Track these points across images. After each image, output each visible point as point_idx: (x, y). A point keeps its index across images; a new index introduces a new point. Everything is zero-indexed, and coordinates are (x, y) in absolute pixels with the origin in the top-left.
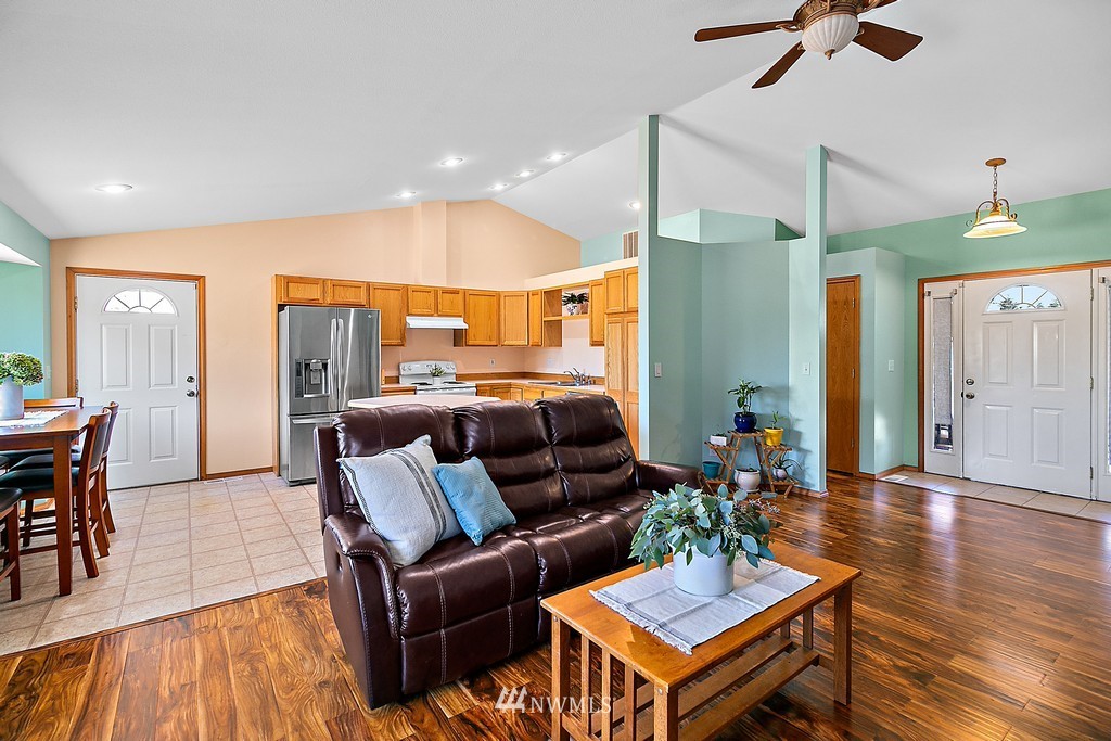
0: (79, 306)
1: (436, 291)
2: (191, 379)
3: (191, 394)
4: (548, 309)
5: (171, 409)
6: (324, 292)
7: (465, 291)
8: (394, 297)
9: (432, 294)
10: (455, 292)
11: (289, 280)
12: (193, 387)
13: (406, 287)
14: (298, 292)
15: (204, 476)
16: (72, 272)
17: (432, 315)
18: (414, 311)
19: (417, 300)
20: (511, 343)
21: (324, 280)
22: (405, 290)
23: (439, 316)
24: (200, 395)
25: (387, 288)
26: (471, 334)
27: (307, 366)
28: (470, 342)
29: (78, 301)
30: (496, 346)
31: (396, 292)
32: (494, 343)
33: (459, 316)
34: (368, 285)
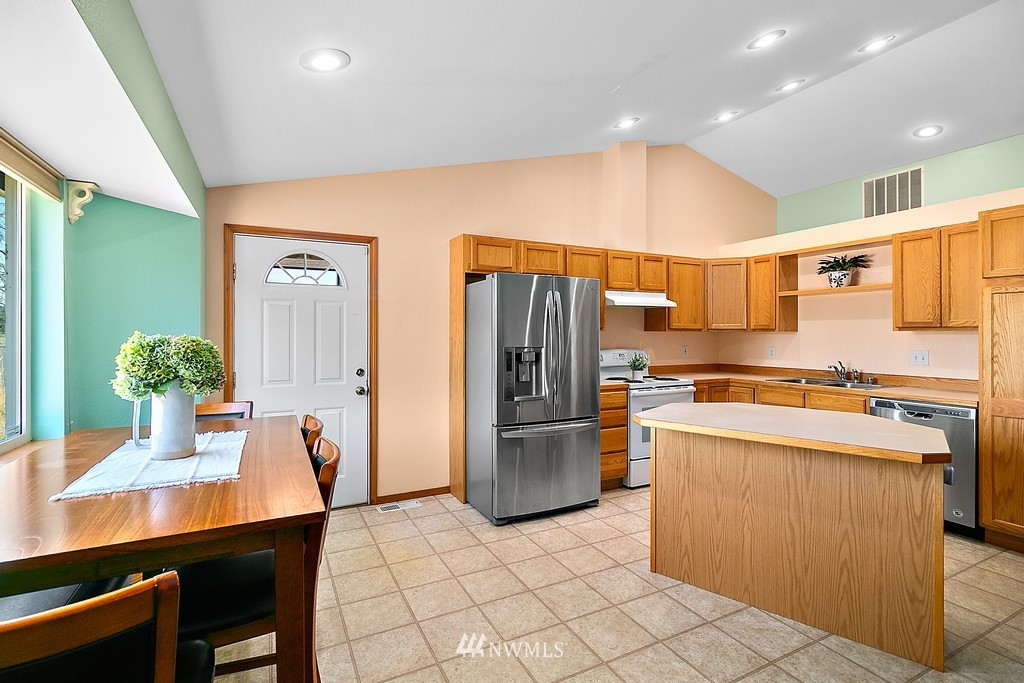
0: (238, 275)
1: (638, 257)
2: (360, 372)
3: (361, 392)
4: (783, 280)
5: (337, 412)
6: (517, 258)
7: (668, 258)
9: (634, 262)
10: (657, 259)
11: (479, 242)
12: (363, 382)
13: (606, 253)
14: (489, 258)
15: (375, 499)
16: (231, 229)
17: (632, 290)
18: (614, 284)
19: (619, 269)
20: (722, 326)
21: (518, 242)
22: (605, 257)
23: (641, 290)
24: (370, 392)
25: (585, 253)
26: (674, 316)
27: (519, 356)
28: (674, 326)
29: (237, 268)
30: (700, 330)
31: (595, 259)
32: (698, 326)
33: (662, 291)
34: (565, 249)
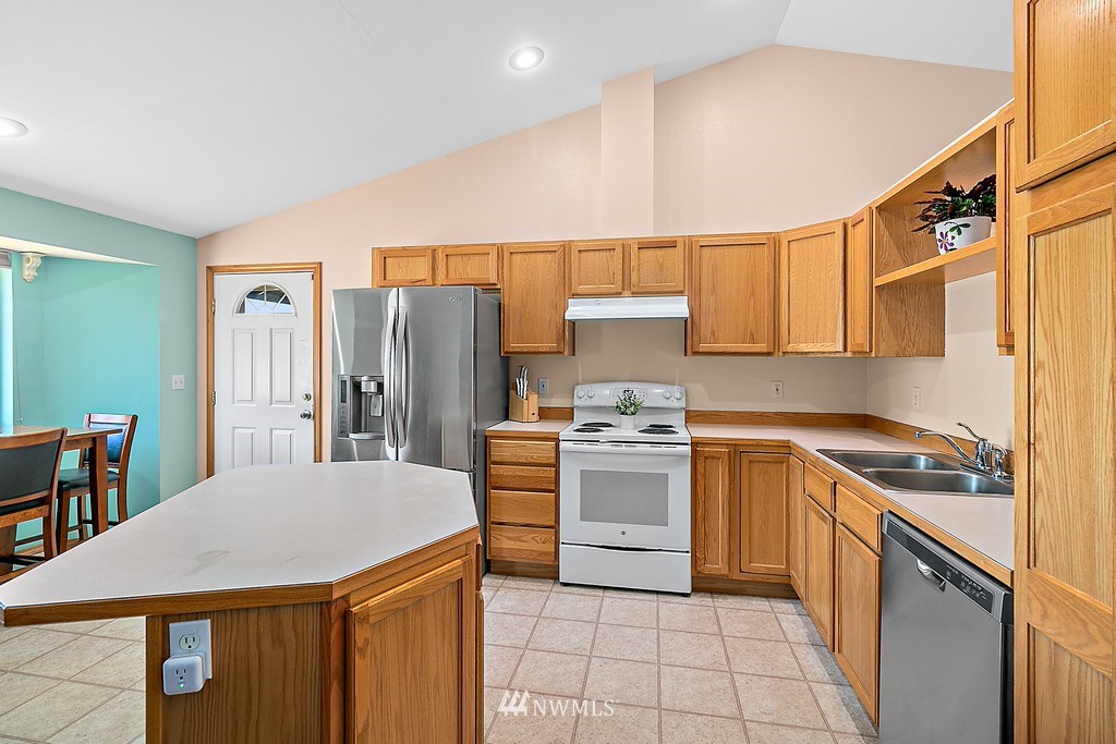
1: (625, 246)
2: (308, 397)
3: (308, 415)
4: (891, 253)
5: (290, 432)
6: (435, 267)
7: (690, 242)
8: (545, 266)
9: (617, 254)
10: (670, 244)
11: (386, 254)
12: (310, 406)
13: (568, 246)
14: (399, 272)
16: (211, 270)
17: (618, 294)
18: (582, 289)
20: (804, 348)
21: (434, 249)
22: (564, 252)
23: (635, 294)
24: (316, 416)
25: (531, 250)
26: (704, 329)
27: (358, 386)
28: (703, 347)
29: (216, 303)
30: (769, 354)
31: (549, 256)
32: (762, 347)
33: (681, 293)
34: (500, 248)
